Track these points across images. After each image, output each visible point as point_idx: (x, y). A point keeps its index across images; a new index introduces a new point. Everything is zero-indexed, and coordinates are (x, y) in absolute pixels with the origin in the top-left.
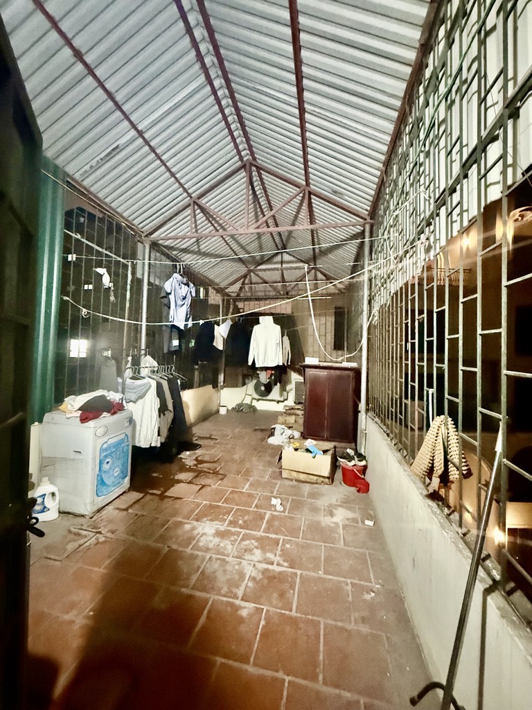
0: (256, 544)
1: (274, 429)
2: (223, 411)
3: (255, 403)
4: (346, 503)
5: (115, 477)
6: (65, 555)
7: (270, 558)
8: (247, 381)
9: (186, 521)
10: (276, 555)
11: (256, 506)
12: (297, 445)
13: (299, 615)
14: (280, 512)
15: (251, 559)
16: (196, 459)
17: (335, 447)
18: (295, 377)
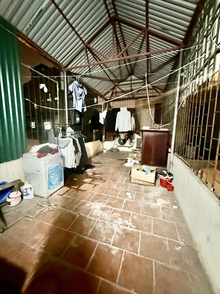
0: (119, 215)
1: (127, 159)
2: (105, 151)
3: (118, 148)
4: (162, 196)
5: (57, 181)
6: (35, 216)
7: (127, 223)
8: (115, 138)
9: (87, 202)
10: (129, 222)
11: (119, 196)
12: (138, 168)
13: (141, 256)
14: (130, 199)
15: (117, 223)
16: (93, 173)
17: (157, 169)
18: (136, 136)
